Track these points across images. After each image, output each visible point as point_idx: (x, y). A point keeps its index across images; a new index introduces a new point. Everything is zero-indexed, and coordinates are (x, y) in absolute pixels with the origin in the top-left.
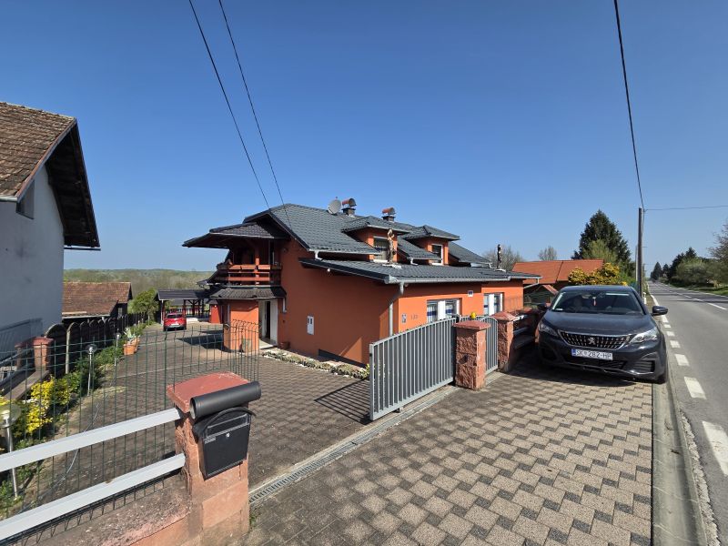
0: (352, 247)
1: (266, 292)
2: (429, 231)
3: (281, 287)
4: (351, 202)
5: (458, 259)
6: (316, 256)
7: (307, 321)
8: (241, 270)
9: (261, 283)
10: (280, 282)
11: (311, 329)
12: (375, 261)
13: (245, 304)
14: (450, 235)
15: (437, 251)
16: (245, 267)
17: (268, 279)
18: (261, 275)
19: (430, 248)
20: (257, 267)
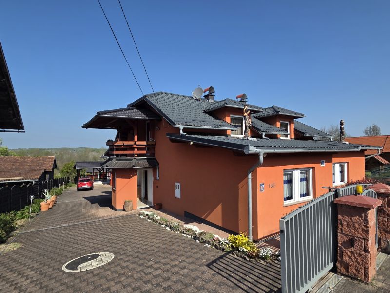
0: (213, 124)
1: (143, 163)
2: (278, 110)
3: (155, 159)
4: (211, 89)
5: (304, 133)
6: (181, 132)
7: (175, 187)
8: (123, 145)
9: (139, 155)
10: (154, 154)
11: (178, 193)
12: (231, 136)
13: (127, 173)
14: (296, 113)
15: (284, 127)
16: (126, 143)
17: (144, 152)
18: (139, 149)
19: (278, 124)
20: (136, 142)
